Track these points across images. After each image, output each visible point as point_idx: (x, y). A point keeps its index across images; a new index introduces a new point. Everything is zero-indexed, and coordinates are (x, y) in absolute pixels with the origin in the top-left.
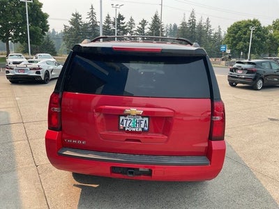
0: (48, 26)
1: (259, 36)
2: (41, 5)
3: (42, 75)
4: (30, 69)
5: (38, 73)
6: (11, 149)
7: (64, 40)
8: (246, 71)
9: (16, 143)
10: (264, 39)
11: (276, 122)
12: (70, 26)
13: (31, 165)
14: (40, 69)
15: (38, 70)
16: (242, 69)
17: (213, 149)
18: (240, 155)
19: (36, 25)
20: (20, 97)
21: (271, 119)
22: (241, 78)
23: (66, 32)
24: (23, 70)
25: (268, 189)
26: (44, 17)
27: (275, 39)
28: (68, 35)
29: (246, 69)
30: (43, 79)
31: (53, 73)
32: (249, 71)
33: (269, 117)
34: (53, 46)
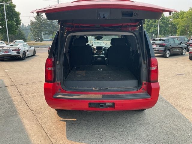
0: (20, 20)
1: (164, 23)
2: (14, 6)
3: (21, 54)
4: (13, 51)
5: (18, 53)
6: (11, 102)
7: (31, 31)
8: (159, 46)
9: (14, 98)
10: (167, 25)
11: (182, 76)
12: (35, 21)
13: (27, 111)
14: (19, 50)
15: (18, 51)
16: (156, 44)
17: (152, 88)
18: (163, 96)
19: (12, 20)
20: (7, 69)
21: (179, 75)
22: (155, 50)
23: (32, 25)
24: (7, 51)
25: (184, 114)
26: (17, 15)
27: (174, 25)
28: (34, 27)
29: (158, 44)
30: (22, 57)
31: (28, 53)
32: (161, 46)
33: (177, 73)
34: (23, 35)
